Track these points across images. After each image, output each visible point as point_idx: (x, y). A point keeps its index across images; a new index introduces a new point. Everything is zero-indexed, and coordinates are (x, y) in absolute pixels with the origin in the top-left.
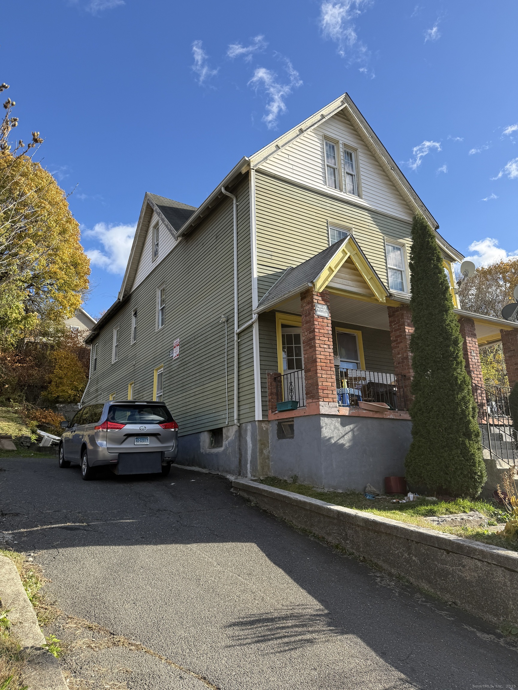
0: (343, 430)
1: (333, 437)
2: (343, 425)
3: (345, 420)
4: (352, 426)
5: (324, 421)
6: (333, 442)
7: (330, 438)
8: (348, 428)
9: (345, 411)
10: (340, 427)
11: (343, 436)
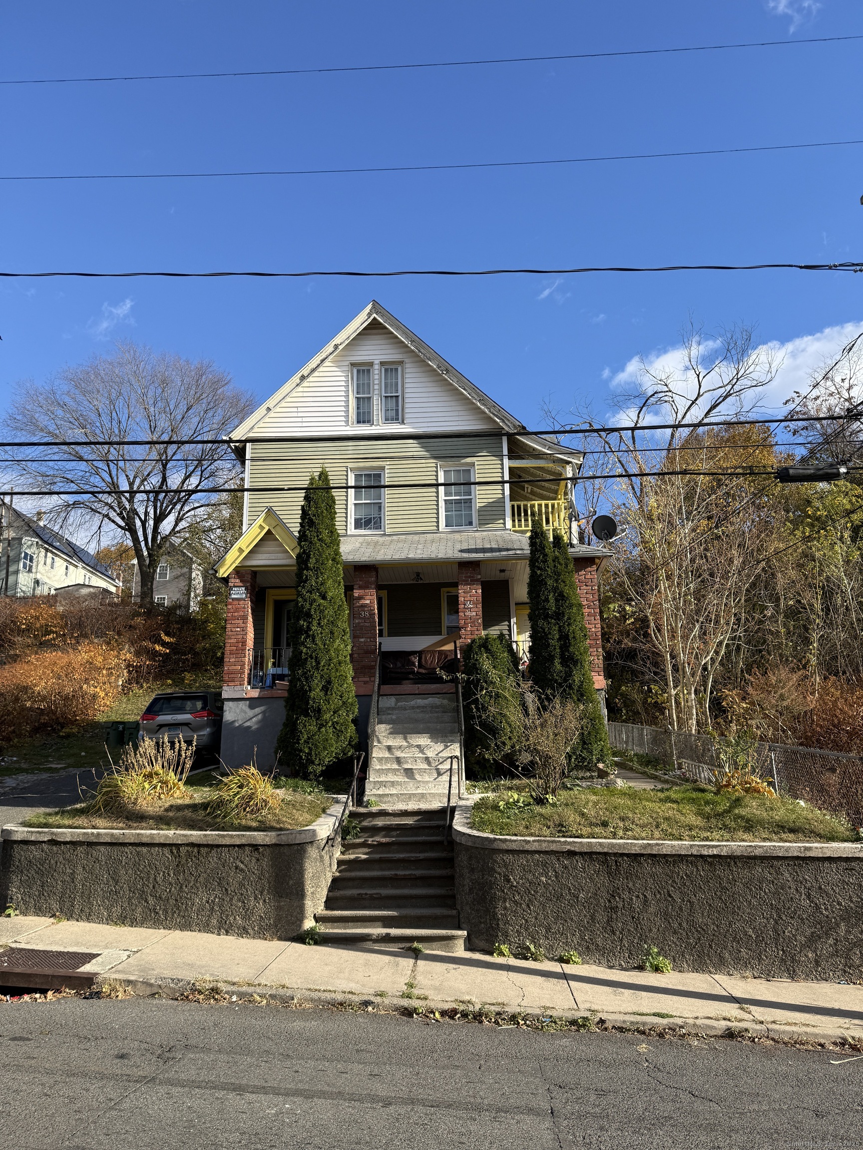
0: (251, 713)
1: (238, 720)
2: (251, 707)
3: (253, 703)
4: (262, 708)
5: (227, 706)
6: (237, 725)
7: (234, 722)
8: (258, 710)
9: (255, 693)
10: (248, 710)
11: (251, 719)
